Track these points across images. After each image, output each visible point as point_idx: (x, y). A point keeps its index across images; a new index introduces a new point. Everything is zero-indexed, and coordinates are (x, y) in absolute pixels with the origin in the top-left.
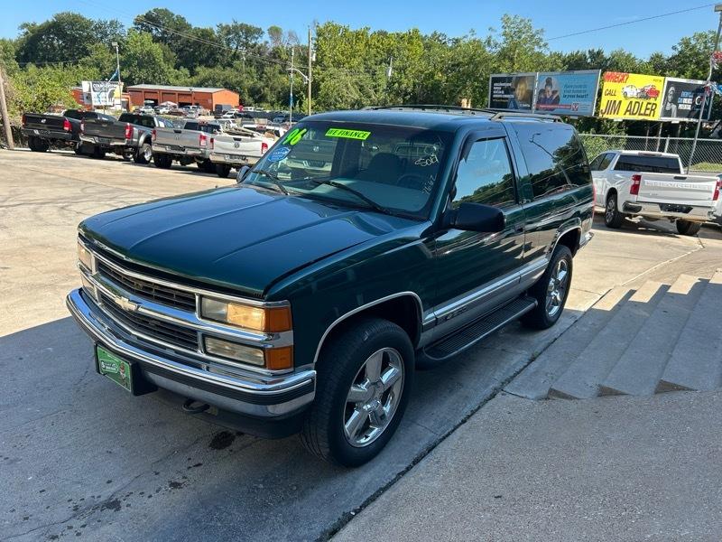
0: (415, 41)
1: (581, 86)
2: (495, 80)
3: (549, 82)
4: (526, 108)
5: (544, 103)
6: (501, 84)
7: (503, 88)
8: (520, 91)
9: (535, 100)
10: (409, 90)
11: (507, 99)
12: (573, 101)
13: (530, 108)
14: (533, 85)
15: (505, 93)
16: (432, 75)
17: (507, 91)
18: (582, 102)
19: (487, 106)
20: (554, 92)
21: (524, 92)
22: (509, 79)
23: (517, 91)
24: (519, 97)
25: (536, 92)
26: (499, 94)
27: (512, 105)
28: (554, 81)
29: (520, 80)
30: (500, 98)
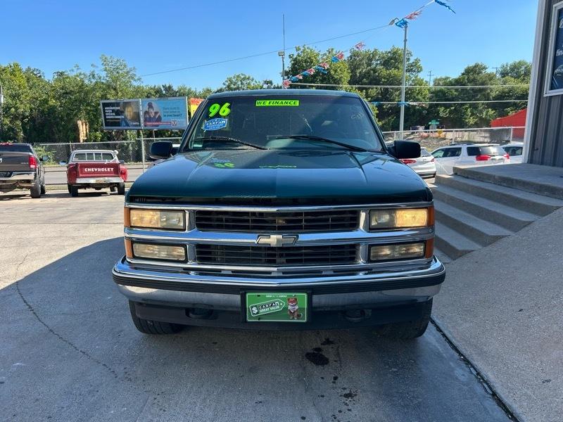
0: (17, 73)
1: (175, 108)
2: (105, 105)
3: (150, 106)
4: (137, 126)
5: (150, 121)
6: (111, 108)
7: (113, 111)
8: (129, 113)
9: (142, 120)
10: (27, 114)
11: (119, 119)
12: (172, 119)
13: (140, 125)
14: (139, 108)
15: (116, 115)
16: (46, 101)
17: (118, 113)
18: (178, 120)
19: (102, 125)
20: (156, 113)
21: (132, 113)
22: (118, 104)
23: (126, 113)
24: (129, 117)
25: (141, 113)
26: (111, 116)
27: (124, 123)
28: (154, 105)
29: (126, 104)
30: (112, 119)
